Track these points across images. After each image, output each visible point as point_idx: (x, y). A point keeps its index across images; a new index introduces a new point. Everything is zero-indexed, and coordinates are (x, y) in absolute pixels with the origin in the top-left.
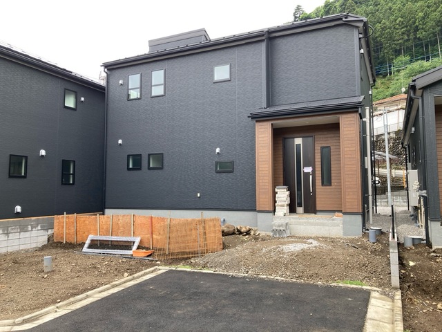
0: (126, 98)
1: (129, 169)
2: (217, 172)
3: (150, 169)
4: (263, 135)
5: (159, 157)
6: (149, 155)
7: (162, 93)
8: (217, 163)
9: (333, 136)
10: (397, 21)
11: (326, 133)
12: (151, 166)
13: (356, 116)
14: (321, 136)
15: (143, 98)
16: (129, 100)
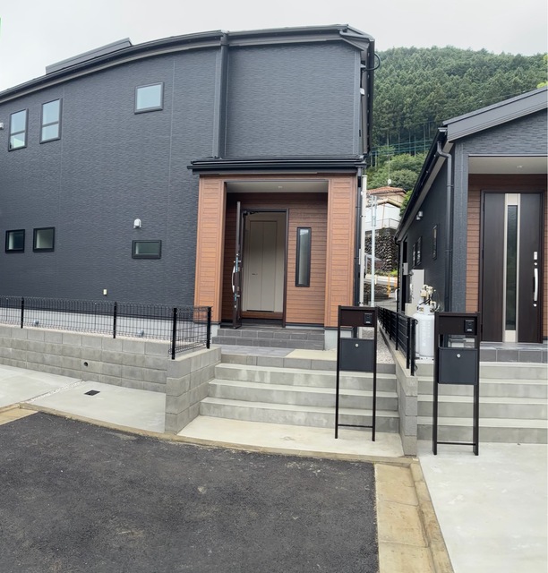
0: (6, 148)
1: (8, 251)
2: (135, 257)
3: (36, 250)
4: (211, 200)
5: (50, 233)
6: (36, 230)
7: (56, 136)
8: (134, 243)
9: (315, 211)
10: (384, 104)
11: (306, 206)
12: (38, 247)
13: (353, 182)
14: (299, 211)
15: (29, 146)
16: (11, 150)
